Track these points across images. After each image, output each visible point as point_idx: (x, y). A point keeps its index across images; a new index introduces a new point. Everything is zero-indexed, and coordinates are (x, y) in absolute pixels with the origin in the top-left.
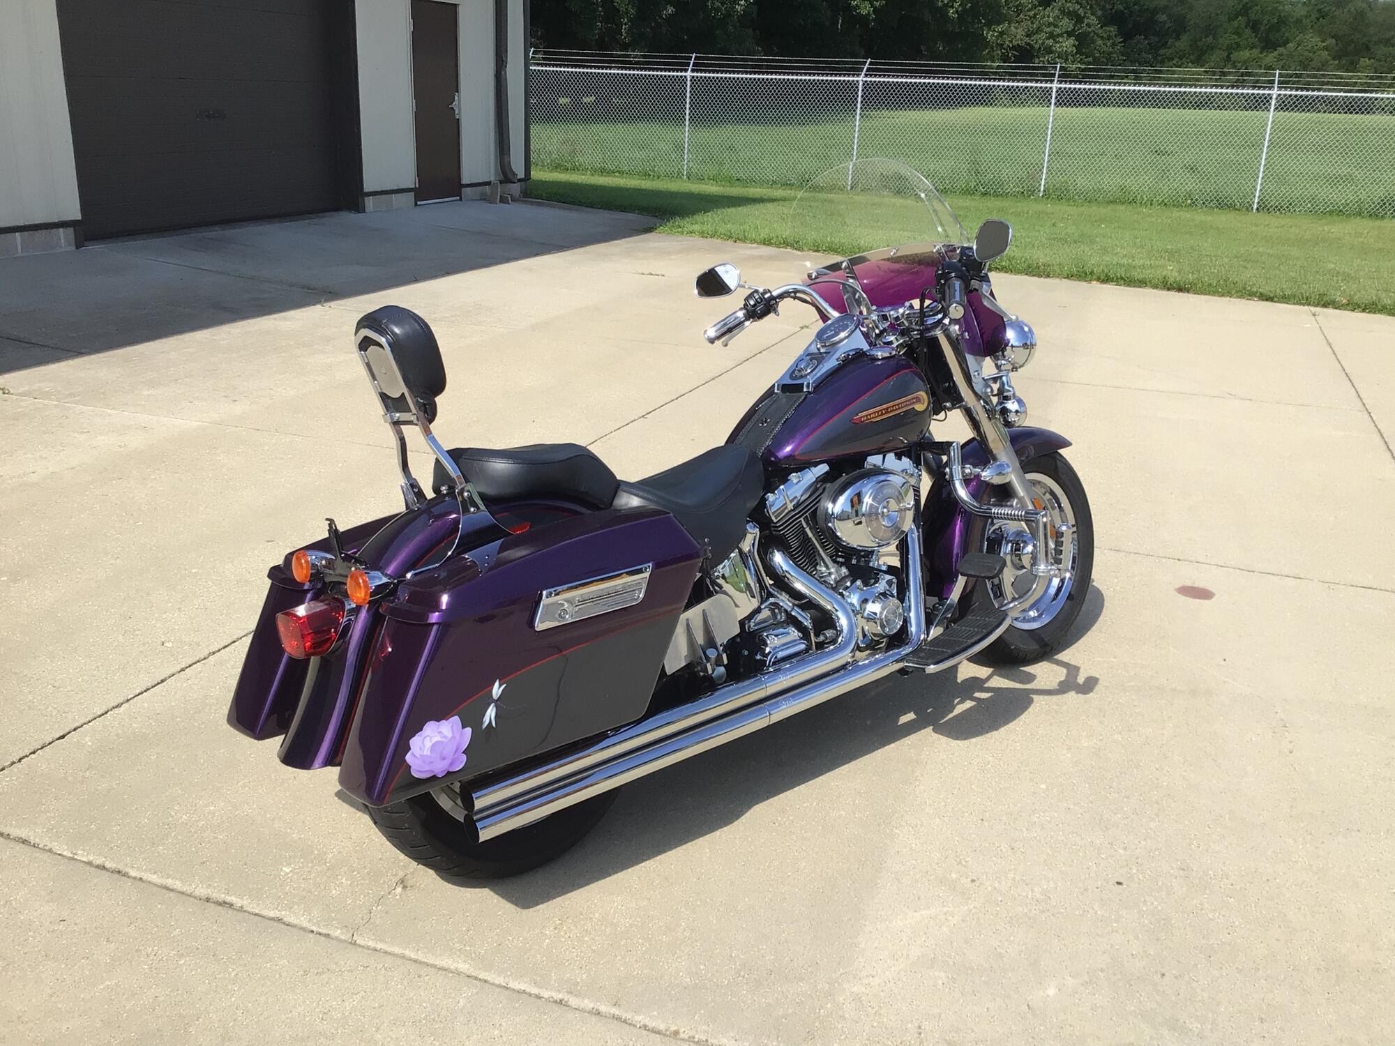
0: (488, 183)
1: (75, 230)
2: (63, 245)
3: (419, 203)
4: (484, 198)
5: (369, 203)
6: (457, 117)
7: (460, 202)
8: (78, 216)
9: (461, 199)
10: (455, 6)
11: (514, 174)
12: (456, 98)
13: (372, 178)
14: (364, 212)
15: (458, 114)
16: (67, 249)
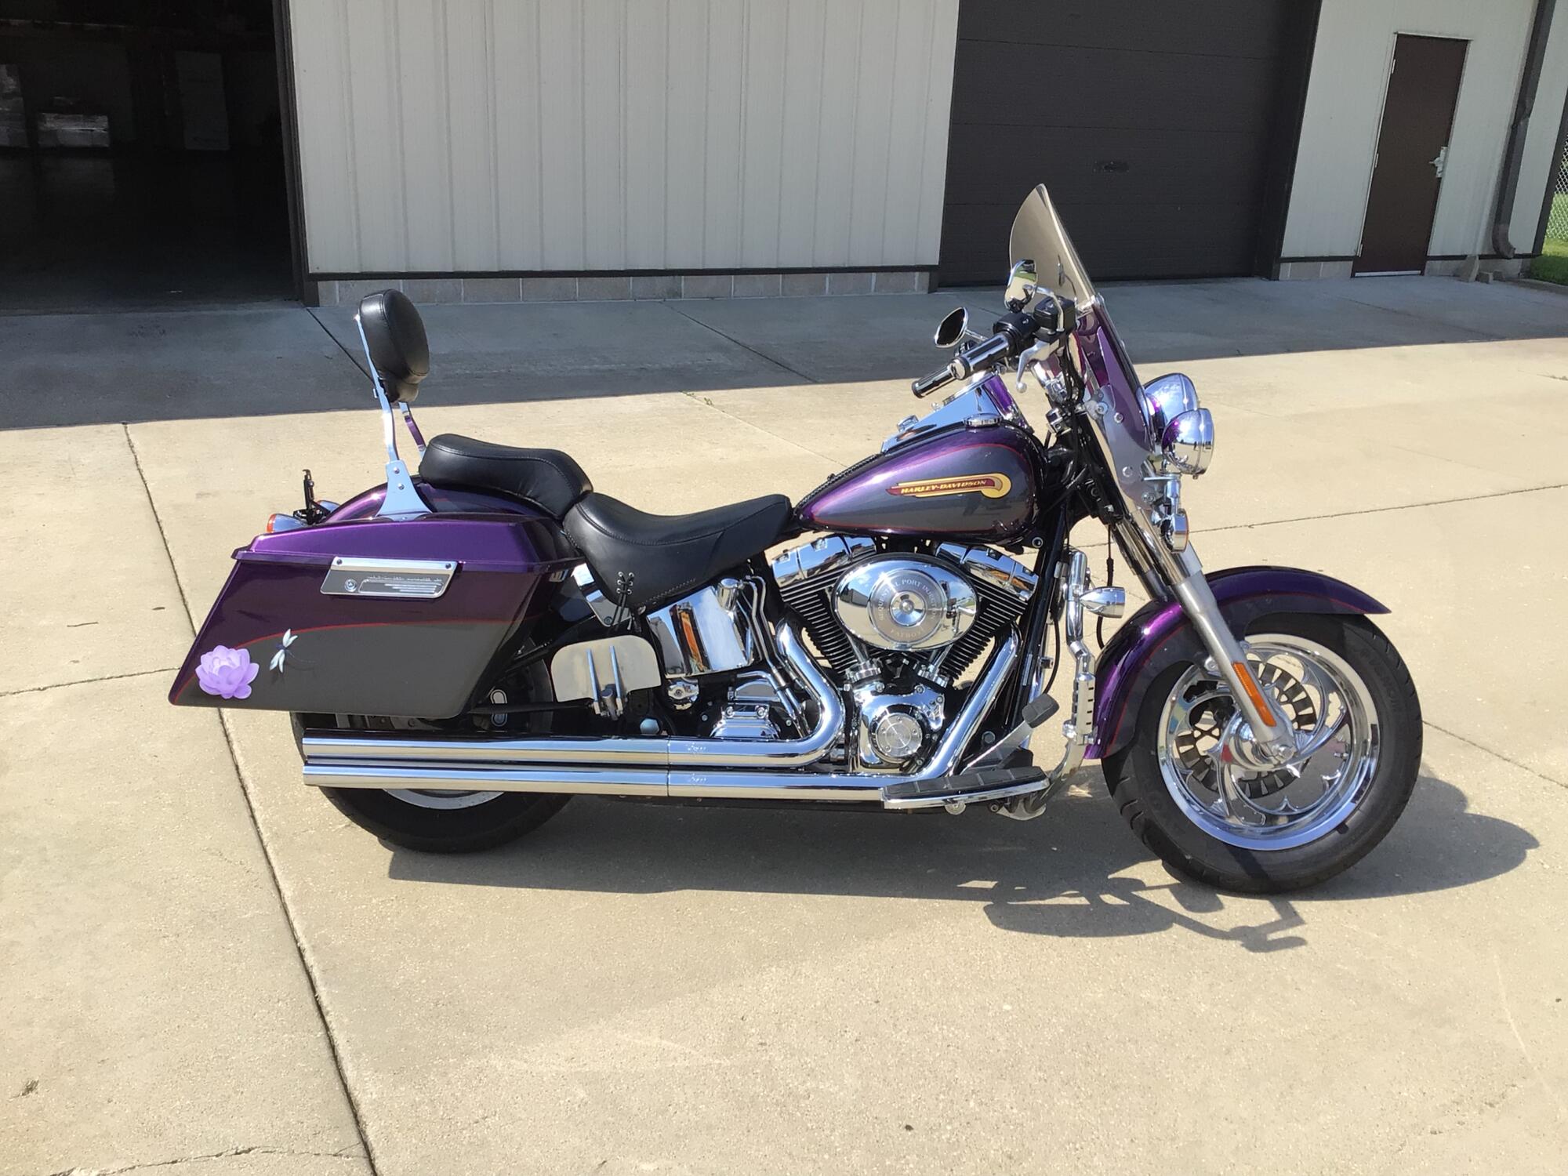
0: (1463, 257)
1: (930, 275)
2: (916, 288)
3: (1357, 274)
4: (1456, 275)
5: (1286, 270)
6: (1439, 175)
7: (1421, 277)
8: (934, 260)
9: (1422, 274)
10: (1465, 43)
11: (1510, 248)
12: (1442, 153)
13: (1294, 242)
14: (1277, 280)
15: (1442, 172)
16: (919, 293)
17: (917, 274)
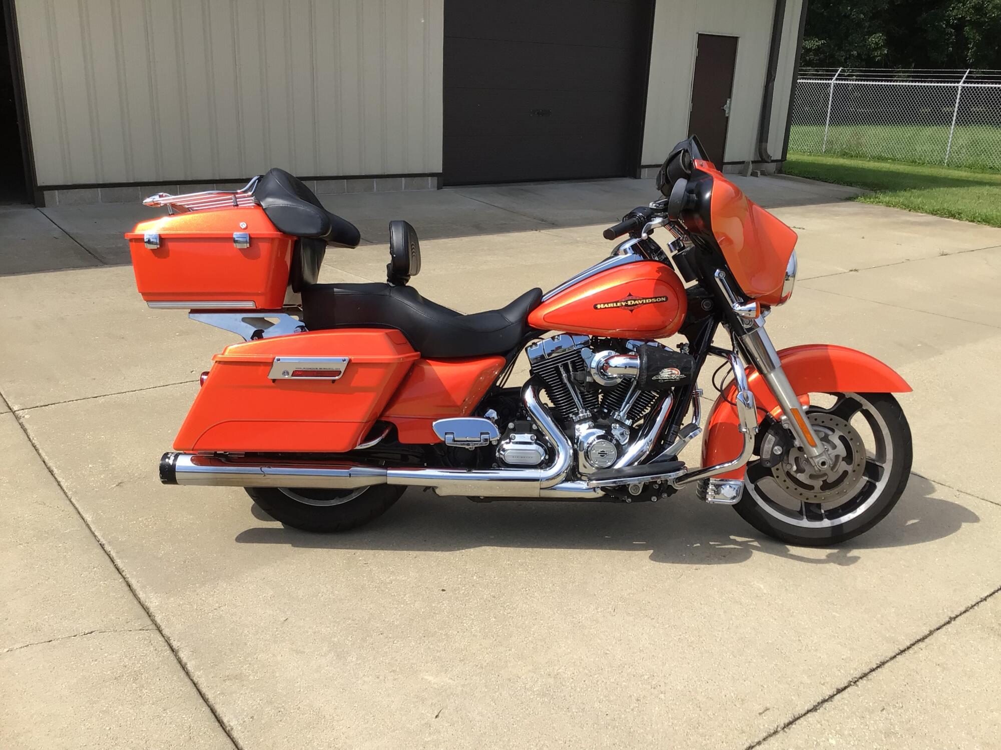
0: (743, 163)
1: (438, 179)
2: (430, 186)
4: (740, 173)
5: (645, 172)
6: (727, 116)
10: (736, 39)
11: (769, 156)
12: (728, 102)
13: (649, 157)
14: (640, 178)
15: (729, 113)
16: (432, 190)
17: (430, 178)
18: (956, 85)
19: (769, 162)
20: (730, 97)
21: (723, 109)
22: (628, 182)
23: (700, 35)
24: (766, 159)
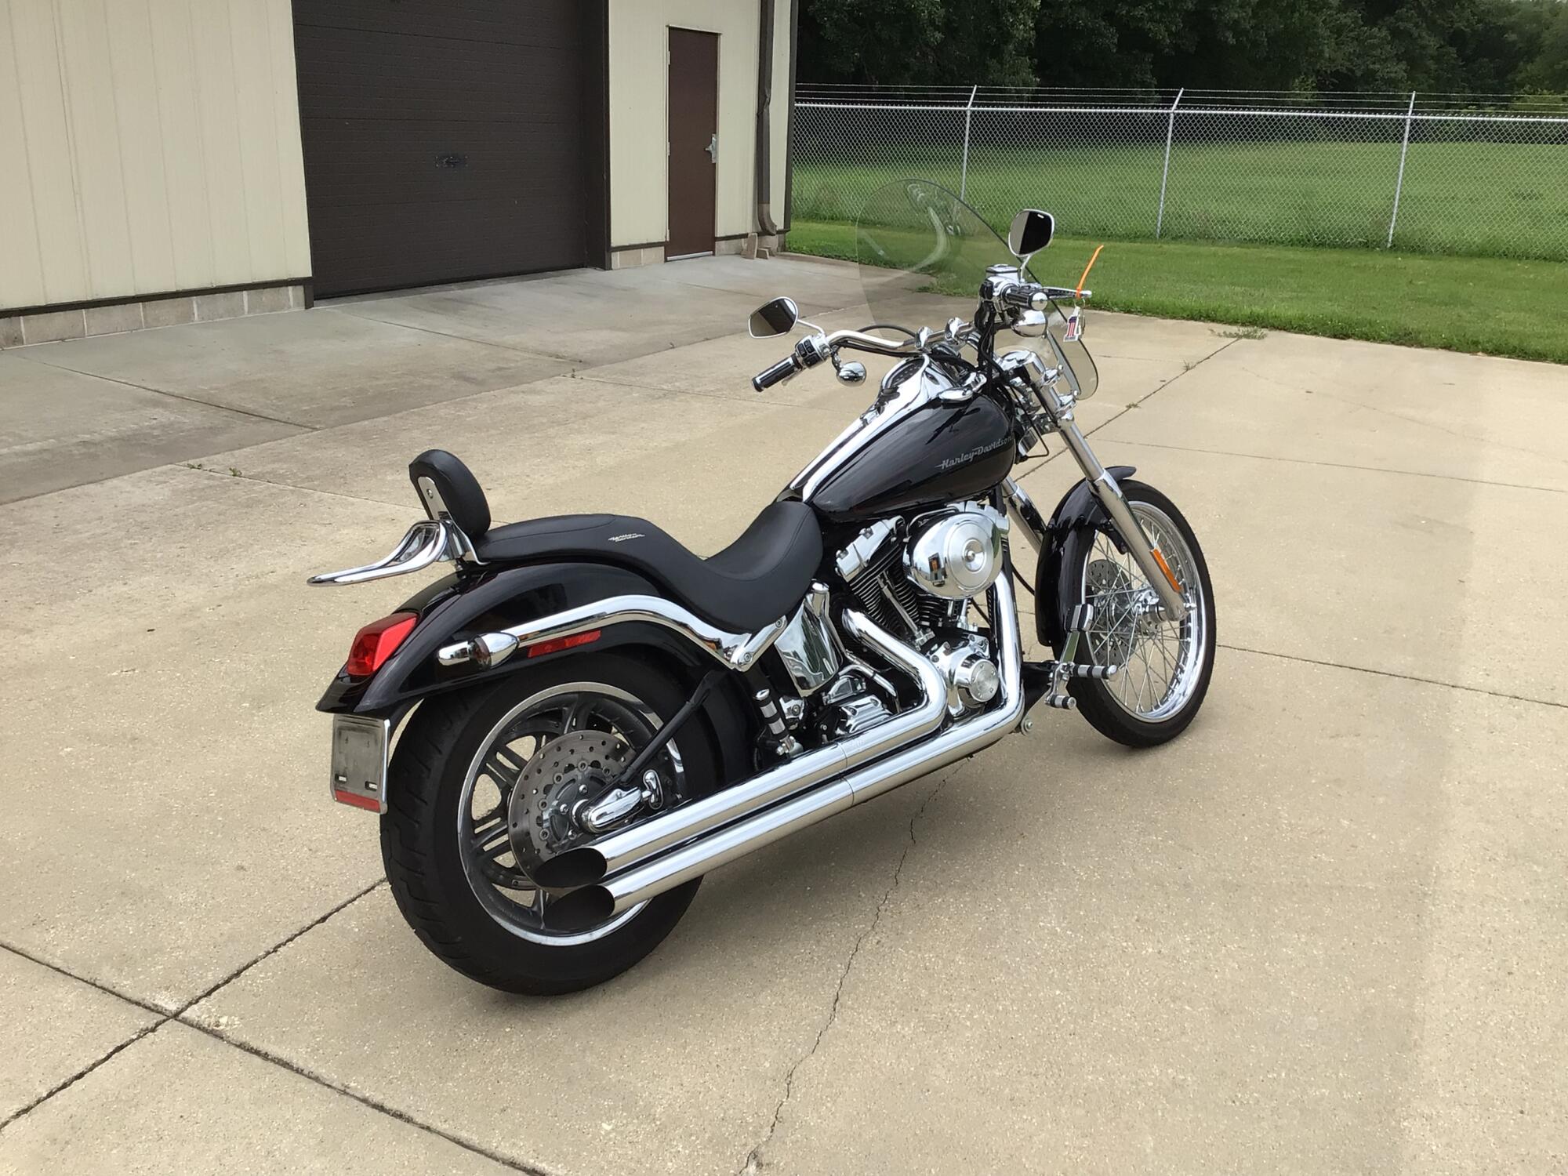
0: (745, 236)
1: (304, 289)
2: (292, 305)
3: (668, 258)
4: (739, 253)
5: (616, 258)
6: (714, 161)
7: (712, 258)
8: (306, 271)
9: (714, 254)
10: (715, 36)
11: (773, 226)
12: (713, 139)
13: (620, 233)
14: (611, 269)
15: (715, 158)
16: (297, 310)
17: (290, 288)
18: (963, 108)
19: (773, 235)
20: (715, 133)
21: (709, 152)
22: (592, 275)
23: (671, 29)
24: (771, 231)
